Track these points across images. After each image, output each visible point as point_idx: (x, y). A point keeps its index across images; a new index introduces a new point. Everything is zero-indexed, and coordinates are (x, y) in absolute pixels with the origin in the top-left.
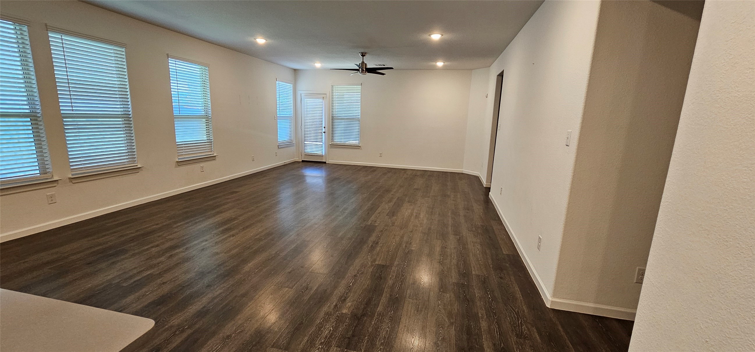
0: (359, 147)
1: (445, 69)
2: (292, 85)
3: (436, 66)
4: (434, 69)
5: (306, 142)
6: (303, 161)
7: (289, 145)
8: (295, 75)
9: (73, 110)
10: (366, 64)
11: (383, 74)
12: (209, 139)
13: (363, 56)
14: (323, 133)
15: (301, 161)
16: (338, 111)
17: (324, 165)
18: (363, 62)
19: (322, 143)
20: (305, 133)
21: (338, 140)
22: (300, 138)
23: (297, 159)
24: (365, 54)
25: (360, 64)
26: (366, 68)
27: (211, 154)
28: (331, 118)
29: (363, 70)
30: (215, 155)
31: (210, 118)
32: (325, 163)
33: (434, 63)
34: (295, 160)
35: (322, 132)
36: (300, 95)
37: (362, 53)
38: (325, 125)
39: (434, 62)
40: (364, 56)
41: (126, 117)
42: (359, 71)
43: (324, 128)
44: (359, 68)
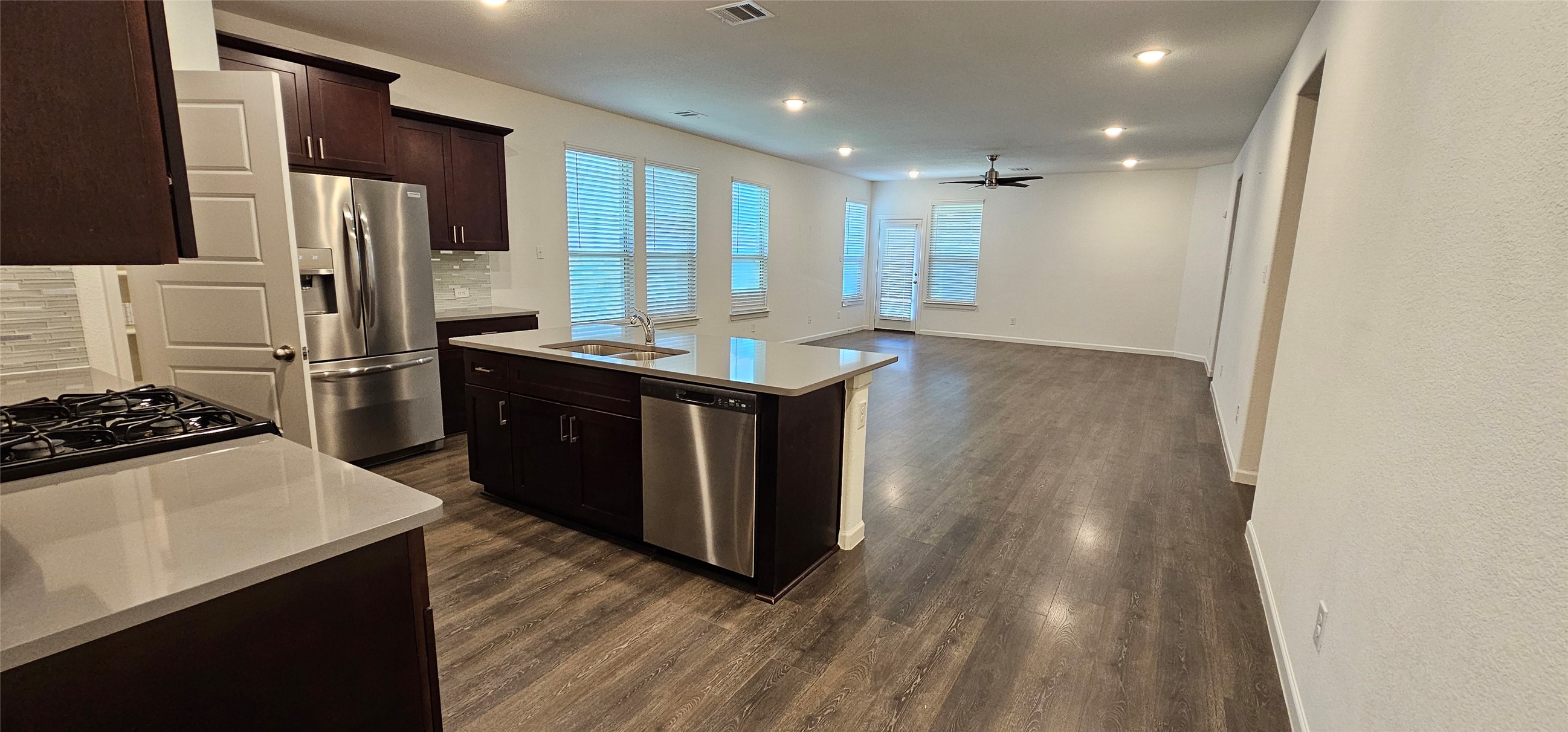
0: (974, 308)
1: (1137, 169)
2: (866, 206)
3: (1122, 166)
4: (1121, 170)
5: (883, 299)
6: (876, 330)
7: (854, 303)
8: (872, 190)
9: (655, 249)
10: (996, 173)
11: (1025, 186)
12: (762, 288)
13: (992, 160)
14: (913, 284)
15: (873, 329)
16: (940, 249)
17: (913, 336)
18: (992, 170)
19: (910, 301)
20: (882, 286)
21: (937, 297)
22: (874, 292)
23: (866, 326)
24: (996, 156)
25: (987, 173)
26: (996, 179)
27: (762, 310)
28: (927, 259)
29: (992, 182)
30: (768, 310)
31: (766, 258)
32: (913, 333)
33: (1119, 163)
34: (862, 327)
35: (911, 282)
36: (878, 221)
37: (992, 156)
38: (918, 270)
39: (1120, 160)
40: (995, 159)
41: (690, 256)
42: (986, 184)
43: (916, 275)
44: (986, 179)
